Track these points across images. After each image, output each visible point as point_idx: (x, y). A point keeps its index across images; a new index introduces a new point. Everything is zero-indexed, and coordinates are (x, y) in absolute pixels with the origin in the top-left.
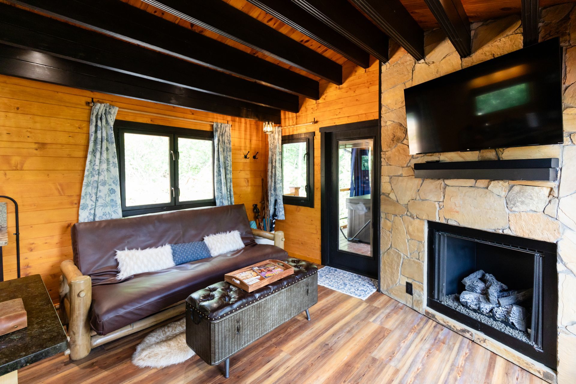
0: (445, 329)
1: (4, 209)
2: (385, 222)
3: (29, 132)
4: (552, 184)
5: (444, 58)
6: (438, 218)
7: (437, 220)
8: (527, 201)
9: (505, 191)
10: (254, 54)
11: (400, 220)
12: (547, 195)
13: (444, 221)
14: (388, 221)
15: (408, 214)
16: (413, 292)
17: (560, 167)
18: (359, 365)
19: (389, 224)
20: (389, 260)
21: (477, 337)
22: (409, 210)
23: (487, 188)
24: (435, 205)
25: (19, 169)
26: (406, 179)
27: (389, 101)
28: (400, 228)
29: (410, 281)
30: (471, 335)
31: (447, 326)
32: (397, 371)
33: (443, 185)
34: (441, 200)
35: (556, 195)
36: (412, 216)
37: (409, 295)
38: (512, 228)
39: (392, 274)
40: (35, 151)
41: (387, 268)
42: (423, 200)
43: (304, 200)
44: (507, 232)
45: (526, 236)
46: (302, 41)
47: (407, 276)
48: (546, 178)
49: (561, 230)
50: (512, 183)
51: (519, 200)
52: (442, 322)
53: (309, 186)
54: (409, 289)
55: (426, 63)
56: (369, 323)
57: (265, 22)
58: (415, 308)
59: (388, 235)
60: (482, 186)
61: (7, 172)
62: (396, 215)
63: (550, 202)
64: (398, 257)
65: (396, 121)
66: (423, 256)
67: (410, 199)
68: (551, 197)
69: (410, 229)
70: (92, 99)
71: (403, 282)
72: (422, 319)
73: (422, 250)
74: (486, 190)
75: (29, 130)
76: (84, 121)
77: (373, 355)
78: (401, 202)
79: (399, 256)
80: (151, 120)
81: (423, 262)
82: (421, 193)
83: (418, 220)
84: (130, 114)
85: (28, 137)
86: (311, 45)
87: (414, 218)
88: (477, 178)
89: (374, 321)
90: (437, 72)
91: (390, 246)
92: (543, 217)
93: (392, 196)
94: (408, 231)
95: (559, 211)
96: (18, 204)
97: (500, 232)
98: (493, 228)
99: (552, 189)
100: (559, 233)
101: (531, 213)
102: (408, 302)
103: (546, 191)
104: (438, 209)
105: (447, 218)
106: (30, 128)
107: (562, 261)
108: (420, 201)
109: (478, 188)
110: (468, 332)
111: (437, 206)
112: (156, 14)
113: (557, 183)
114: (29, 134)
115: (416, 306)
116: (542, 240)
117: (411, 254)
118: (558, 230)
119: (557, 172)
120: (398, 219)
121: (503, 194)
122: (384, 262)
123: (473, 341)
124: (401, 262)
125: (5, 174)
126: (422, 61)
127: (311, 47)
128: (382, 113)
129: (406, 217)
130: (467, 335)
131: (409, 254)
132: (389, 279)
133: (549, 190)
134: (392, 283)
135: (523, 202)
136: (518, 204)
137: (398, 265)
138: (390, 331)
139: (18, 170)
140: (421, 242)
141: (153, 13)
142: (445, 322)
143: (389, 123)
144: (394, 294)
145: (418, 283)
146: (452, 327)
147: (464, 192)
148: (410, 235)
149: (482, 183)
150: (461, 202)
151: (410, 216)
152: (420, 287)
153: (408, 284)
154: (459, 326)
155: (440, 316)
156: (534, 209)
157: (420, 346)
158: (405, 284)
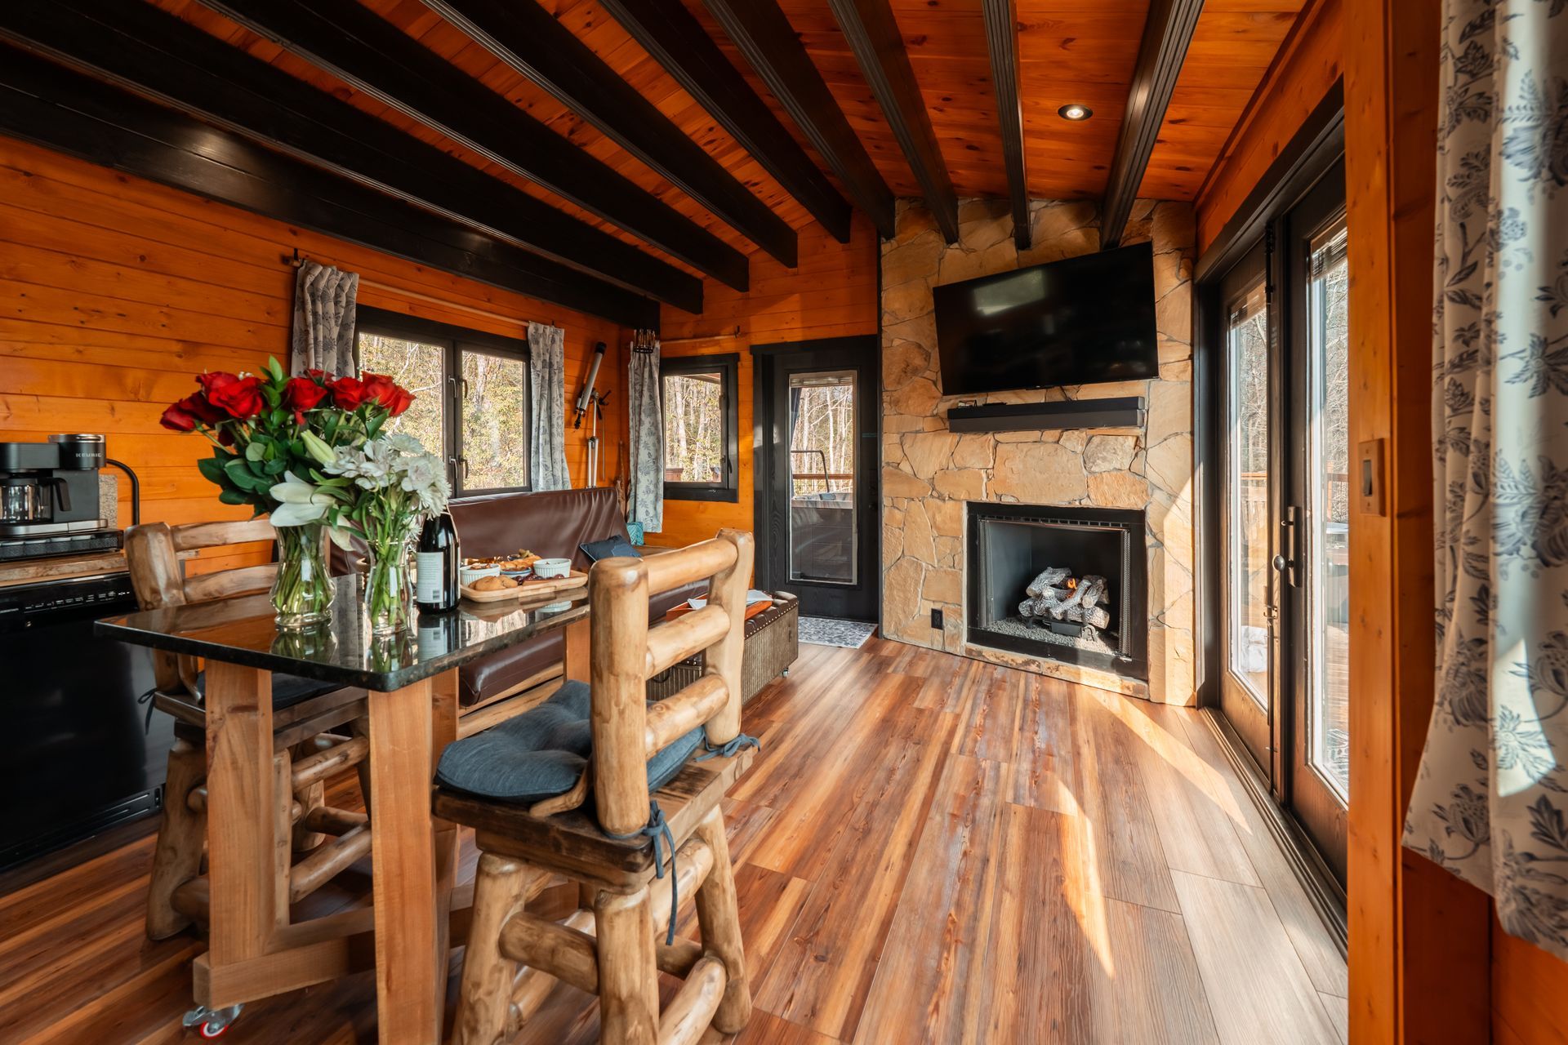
0: (999, 668)
1: (112, 490)
2: (890, 512)
3: (166, 314)
4: (1139, 431)
5: (992, 245)
6: (985, 495)
7: (984, 499)
8: (1109, 457)
9: (1082, 445)
10: (658, 194)
11: (919, 507)
12: (1133, 446)
13: (994, 500)
14: (896, 511)
15: (935, 494)
16: (944, 624)
17: (1146, 408)
18: (903, 719)
19: (898, 515)
20: (899, 578)
21: (1046, 666)
22: (937, 488)
23: (1058, 442)
24: (981, 475)
25: (143, 399)
26: (930, 436)
27: (897, 306)
28: (919, 520)
29: (937, 607)
30: (1039, 666)
31: (1001, 663)
32: (957, 717)
33: (992, 442)
34: (990, 466)
35: (1143, 446)
36: (941, 497)
37: (936, 631)
38: (1092, 496)
39: (906, 601)
40: (177, 360)
41: (895, 592)
42: (960, 469)
43: (716, 489)
44: (1086, 503)
45: (1109, 506)
46: (747, 183)
47: (934, 599)
48: (1133, 423)
49: (1150, 491)
50: (1091, 432)
51: (1100, 455)
52: (993, 659)
53: (729, 461)
54: (937, 619)
55: (962, 250)
56: (887, 675)
57: (701, 143)
58: (948, 649)
59: (897, 535)
60: (1051, 440)
61: (118, 405)
62: (913, 500)
63: (1136, 455)
64: (916, 569)
65: (911, 340)
66: (961, 560)
67: (937, 468)
68: (1137, 448)
69: (938, 518)
70: (296, 250)
71: (925, 609)
72: (962, 662)
73: (960, 550)
74: (1056, 445)
75: (165, 310)
76: (278, 298)
77: (917, 704)
78: (921, 476)
79: (918, 567)
80: (410, 308)
81: (961, 570)
82: (957, 457)
83: (952, 502)
84: (369, 291)
85: (164, 326)
86: (760, 192)
87: (944, 500)
88: (1042, 427)
89: (894, 671)
90: (980, 267)
91: (900, 554)
92: (1129, 476)
93: (905, 467)
94: (935, 523)
95: (1147, 465)
96: (141, 479)
97: (1077, 504)
98: (1067, 499)
99: (1138, 438)
100: (1147, 495)
101: (1115, 473)
102: (936, 643)
103: (1131, 441)
104: (985, 480)
105: (999, 493)
106: (168, 306)
107: (1151, 531)
108: (956, 470)
109: (1045, 443)
110: (1034, 662)
111: (984, 475)
112: (518, 105)
113: (1143, 430)
114: (165, 321)
115: (950, 644)
116: (1128, 508)
117: (939, 561)
118: (1146, 491)
119: (1143, 414)
120: (916, 506)
121: (1079, 449)
122: (891, 584)
123: (1041, 675)
124: (923, 578)
125: (113, 409)
126: (956, 245)
127: (757, 195)
128: (883, 324)
129: (931, 500)
130: (1033, 668)
131: (936, 561)
132: (900, 612)
133: (1135, 439)
134: (907, 617)
135: (1104, 459)
136: (1099, 462)
137: (917, 584)
138: (925, 680)
139: (139, 401)
140: (957, 538)
141: (513, 102)
142: (998, 658)
143: (897, 342)
144: (910, 635)
145: (952, 607)
146: (1010, 662)
147: (1025, 450)
148: (938, 529)
149: (1050, 435)
150: (1021, 467)
151: (938, 498)
152: (955, 611)
153: (934, 611)
154: (1019, 658)
155: (989, 653)
156: (1118, 466)
157: (974, 688)
158: (930, 613)
